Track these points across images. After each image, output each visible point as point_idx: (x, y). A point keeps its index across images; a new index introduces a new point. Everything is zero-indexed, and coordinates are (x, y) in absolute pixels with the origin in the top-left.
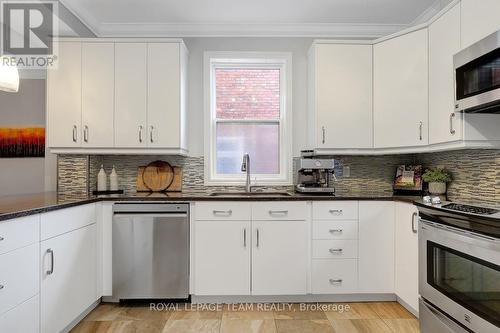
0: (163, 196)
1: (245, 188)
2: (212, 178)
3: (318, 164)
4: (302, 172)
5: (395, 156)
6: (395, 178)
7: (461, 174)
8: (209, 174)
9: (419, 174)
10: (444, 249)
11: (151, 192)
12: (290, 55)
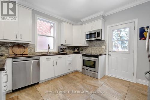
0: (21, 56)
1: (47, 53)
2: (38, 50)
3: (64, 47)
4: (61, 49)
5: (75, 46)
6: (74, 50)
7: (84, 50)
8: (37, 49)
9: (78, 50)
10: (85, 60)
11: (16, 55)
12: (57, 22)
